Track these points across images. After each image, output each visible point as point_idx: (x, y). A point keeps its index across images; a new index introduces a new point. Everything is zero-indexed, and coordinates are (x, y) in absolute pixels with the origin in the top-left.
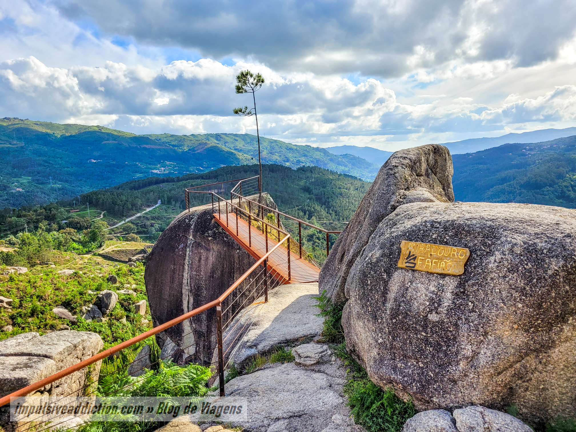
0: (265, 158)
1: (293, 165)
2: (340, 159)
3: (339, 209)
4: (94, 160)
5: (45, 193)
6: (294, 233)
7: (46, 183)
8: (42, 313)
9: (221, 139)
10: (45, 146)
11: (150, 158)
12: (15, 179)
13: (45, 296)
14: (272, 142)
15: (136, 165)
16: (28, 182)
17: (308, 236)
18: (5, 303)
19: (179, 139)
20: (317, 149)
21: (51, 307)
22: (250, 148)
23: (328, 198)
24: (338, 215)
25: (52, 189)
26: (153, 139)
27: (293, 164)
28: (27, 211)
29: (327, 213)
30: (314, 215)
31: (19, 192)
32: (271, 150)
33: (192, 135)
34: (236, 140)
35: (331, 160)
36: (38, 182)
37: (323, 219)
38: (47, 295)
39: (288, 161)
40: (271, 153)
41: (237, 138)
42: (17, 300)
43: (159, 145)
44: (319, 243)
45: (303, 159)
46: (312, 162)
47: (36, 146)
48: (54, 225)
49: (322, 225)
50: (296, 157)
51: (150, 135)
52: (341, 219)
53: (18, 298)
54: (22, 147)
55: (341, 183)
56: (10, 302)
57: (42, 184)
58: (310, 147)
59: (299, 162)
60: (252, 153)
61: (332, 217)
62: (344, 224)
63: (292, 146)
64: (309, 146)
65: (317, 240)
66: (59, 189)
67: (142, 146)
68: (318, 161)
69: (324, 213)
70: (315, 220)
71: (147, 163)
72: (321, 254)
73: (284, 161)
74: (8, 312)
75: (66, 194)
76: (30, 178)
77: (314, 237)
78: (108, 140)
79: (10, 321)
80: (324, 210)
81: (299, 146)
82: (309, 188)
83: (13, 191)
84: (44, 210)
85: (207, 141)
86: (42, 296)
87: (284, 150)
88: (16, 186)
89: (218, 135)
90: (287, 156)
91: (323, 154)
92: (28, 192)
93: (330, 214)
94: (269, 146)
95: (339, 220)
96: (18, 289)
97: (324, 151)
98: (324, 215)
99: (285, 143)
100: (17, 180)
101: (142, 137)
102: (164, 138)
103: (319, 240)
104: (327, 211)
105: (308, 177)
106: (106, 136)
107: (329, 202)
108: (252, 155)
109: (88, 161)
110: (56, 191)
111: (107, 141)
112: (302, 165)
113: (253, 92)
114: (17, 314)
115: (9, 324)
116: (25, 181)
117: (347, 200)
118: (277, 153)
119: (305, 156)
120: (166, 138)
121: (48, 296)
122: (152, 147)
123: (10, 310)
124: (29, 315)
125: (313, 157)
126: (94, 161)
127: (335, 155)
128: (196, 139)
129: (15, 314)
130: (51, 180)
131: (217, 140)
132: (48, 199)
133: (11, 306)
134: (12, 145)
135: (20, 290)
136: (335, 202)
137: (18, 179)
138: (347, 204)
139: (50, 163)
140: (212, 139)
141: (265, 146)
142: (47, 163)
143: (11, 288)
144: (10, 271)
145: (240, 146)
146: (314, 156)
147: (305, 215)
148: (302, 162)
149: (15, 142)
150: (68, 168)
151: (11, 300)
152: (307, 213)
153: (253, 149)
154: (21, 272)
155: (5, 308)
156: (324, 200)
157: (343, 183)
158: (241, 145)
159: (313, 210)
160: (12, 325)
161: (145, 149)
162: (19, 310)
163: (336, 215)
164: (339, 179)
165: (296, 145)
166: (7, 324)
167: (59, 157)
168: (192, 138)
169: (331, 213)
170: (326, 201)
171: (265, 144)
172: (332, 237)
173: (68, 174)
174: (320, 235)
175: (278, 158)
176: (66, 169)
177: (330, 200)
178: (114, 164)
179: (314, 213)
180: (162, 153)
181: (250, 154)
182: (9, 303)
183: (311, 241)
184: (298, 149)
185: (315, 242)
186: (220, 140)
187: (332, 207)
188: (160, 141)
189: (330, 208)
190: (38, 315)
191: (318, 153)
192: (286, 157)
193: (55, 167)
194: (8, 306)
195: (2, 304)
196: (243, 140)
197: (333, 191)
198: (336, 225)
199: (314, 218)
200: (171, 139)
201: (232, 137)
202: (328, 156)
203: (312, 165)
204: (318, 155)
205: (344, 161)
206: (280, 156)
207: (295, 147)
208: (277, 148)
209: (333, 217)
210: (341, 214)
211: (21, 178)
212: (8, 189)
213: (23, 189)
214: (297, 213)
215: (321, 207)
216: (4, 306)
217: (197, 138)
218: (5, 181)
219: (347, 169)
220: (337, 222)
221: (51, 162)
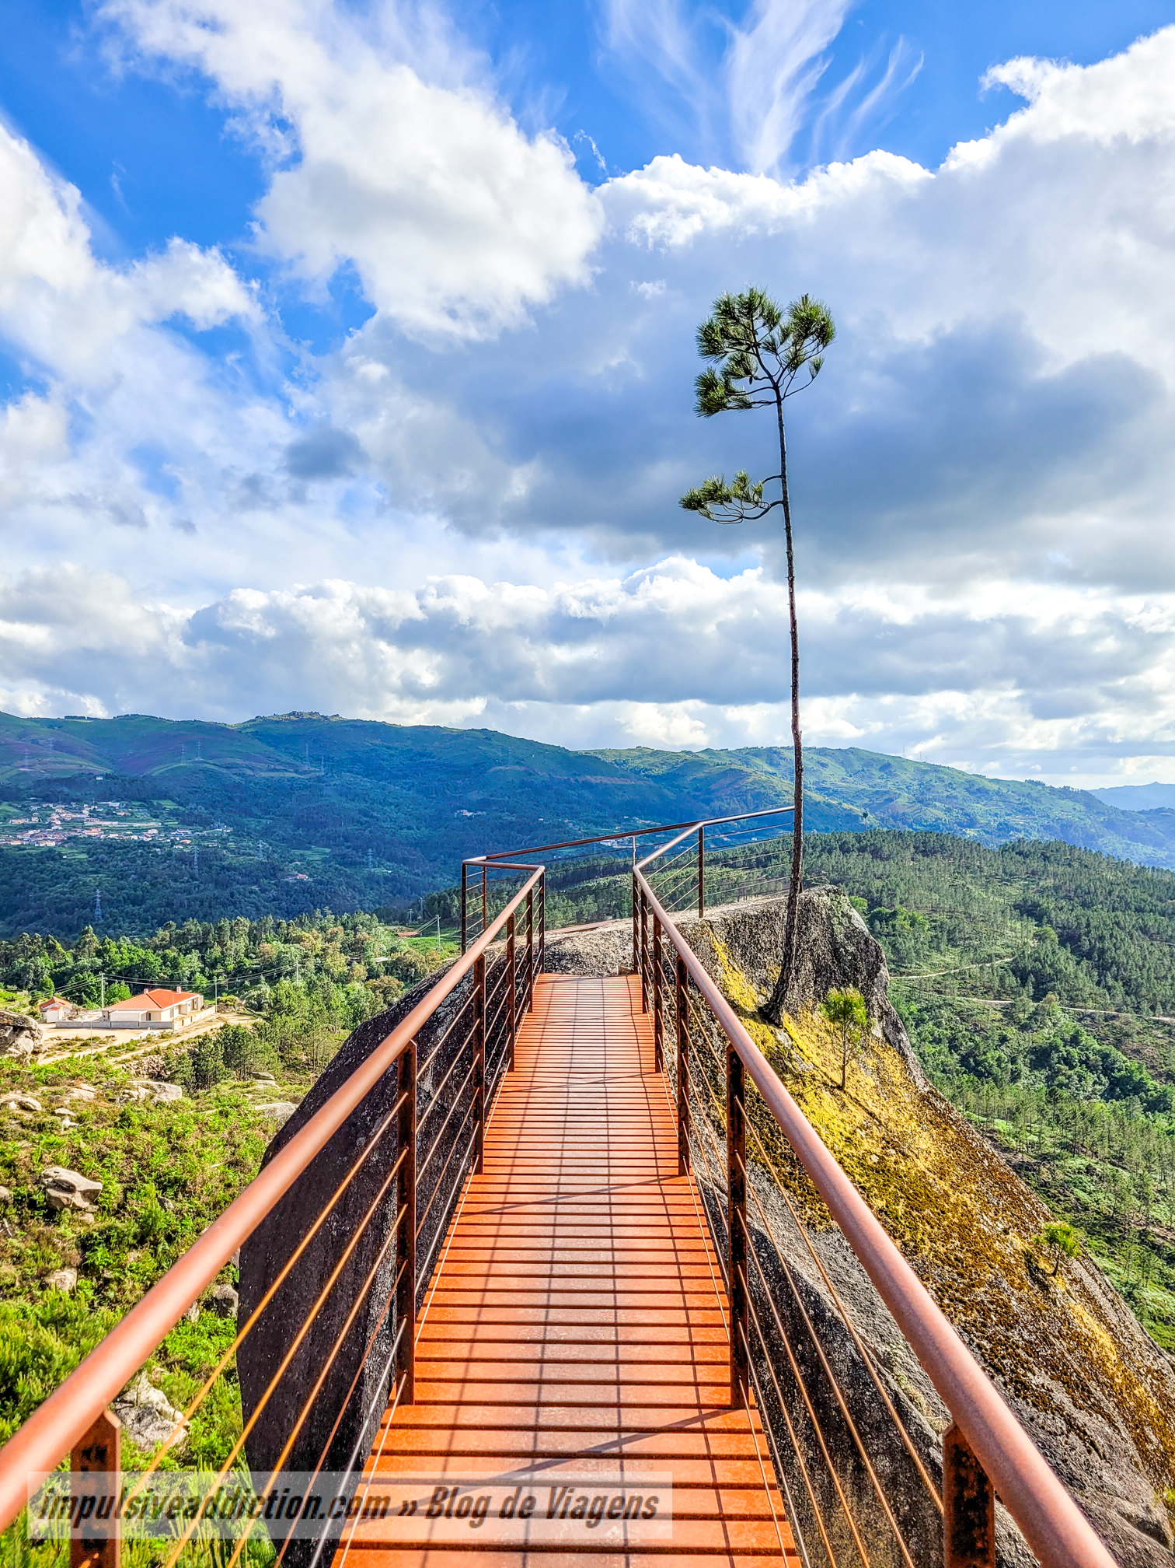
0: (904, 814)
1: (986, 836)
2: (1138, 823)
3: (1136, 974)
4: (469, 811)
5: (354, 888)
6: (987, 1038)
7: (360, 863)
8: (170, 1239)
9: (783, 762)
10: (366, 776)
11: (596, 808)
12: (298, 852)
13: (194, 1182)
14: (926, 772)
15: (560, 826)
16: (324, 861)
17: (1033, 1051)
18: (78, 1194)
19: (671, 761)
20: (1065, 793)
21: (199, 1220)
22: (861, 787)
23: (1101, 938)
24: (1136, 994)
25: (372, 880)
26: (609, 761)
27: (987, 832)
28: (306, 928)
29: (1098, 984)
30: (1053, 989)
31: (301, 881)
32: (923, 793)
33: (707, 751)
34: (824, 765)
35: (1110, 825)
36: (344, 860)
37: (1084, 1001)
38: (199, 1180)
39: (972, 824)
40: (921, 802)
41: (825, 760)
42: (117, 1188)
43: (623, 776)
44: (1069, 1077)
45: (1018, 820)
46: (1047, 828)
47: (348, 777)
48: (358, 966)
49: (1080, 1020)
50: (996, 815)
51: (602, 752)
52: (1145, 1005)
53: (120, 1182)
54: (319, 779)
55: (1145, 896)
56: (95, 1192)
57: (353, 864)
58: (1040, 788)
59: (1005, 828)
60: (866, 801)
61: (1113, 997)
62: (1157, 1022)
63: (986, 782)
64: (1038, 783)
65: (1064, 1067)
66: (386, 879)
67: (581, 779)
68: (1066, 826)
69: (1086, 983)
70: (1056, 1004)
71: (588, 822)
72: (1078, 1113)
73: (960, 824)
74: (82, 1223)
75: (400, 892)
76: (328, 850)
77: (1055, 1056)
78: (504, 762)
79: (75, 1255)
80: (1088, 974)
81: (1007, 784)
82: (1036, 905)
83: (290, 880)
84: (341, 928)
85: (744, 768)
86: (185, 1182)
87: (960, 793)
88: (296, 868)
89: (775, 752)
90: (969, 811)
91: (1083, 808)
92: (320, 883)
93: (1109, 989)
94: (916, 783)
95: (1137, 1009)
96: (129, 1151)
97: (1087, 799)
98: (1087, 989)
99: (963, 774)
100: (302, 855)
101: (582, 756)
102: (633, 758)
103: (1072, 1067)
104: (1096, 979)
105: (1033, 873)
106: (500, 754)
107: (1102, 952)
108: (865, 806)
109: (456, 815)
110: (378, 883)
111: (501, 765)
112: (1015, 836)
113: (779, 402)
114: (101, 1233)
115: (70, 1266)
116: (317, 857)
117: (1166, 949)
118: (941, 801)
119: (1025, 811)
120: (640, 758)
121: (204, 1183)
122: (605, 780)
123: (89, 1218)
124: (131, 1240)
125: (1052, 816)
126: (469, 814)
127: (1123, 812)
128: (717, 761)
129: (96, 1234)
130: (370, 858)
131: (771, 764)
132: (360, 901)
133: (96, 1203)
134: (301, 774)
135: (136, 1158)
136: (1126, 953)
137: (302, 852)
138: (1167, 962)
139: (372, 817)
140: (757, 761)
141: (904, 782)
142: (366, 816)
143: (111, 1149)
144: (135, 1093)
145: (832, 779)
146: (1055, 813)
147: (1023, 985)
148: (1017, 830)
149: (306, 768)
150: (409, 828)
151: (98, 1186)
152: (1032, 978)
153: (868, 788)
154: (164, 1098)
155: (76, 1209)
156: (1086, 946)
157: (1151, 895)
158: (836, 780)
159: (1049, 970)
160: (78, 1267)
161: (587, 785)
162: (112, 1221)
163: (1127, 994)
164: (1138, 882)
165: (997, 781)
166: (64, 1265)
167: (391, 804)
168: (705, 757)
169: (1110, 984)
170: (1092, 948)
171: (904, 777)
172: (1114, 1062)
173: (407, 845)
174: (1075, 1052)
175: (941, 815)
176: (405, 831)
177: (1107, 944)
178: (512, 823)
179: (1053, 980)
180: (627, 797)
181: (859, 802)
182: (91, 1196)
183: (1044, 1067)
184: (1004, 790)
185: (1058, 1072)
186: (778, 765)
187: (1114, 968)
188: (625, 767)
189: (1109, 969)
190: (156, 1243)
191: (1068, 804)
192: (967, 814)
193: (382, 827)
194: (85, 1204)
195: (69, 1196)
196: (842, 764)
197: (1116, 916)
198: (1127, 1023)
199: (1053, 997)
200: (652, 760)
201: (811, 755)
202: (1098, 813)
203: (1048, 838)
204: (1065, 810)
205: (1152, 829)
206: (949, 810)
207: (996, 787)
208: (939, 787)
209: (1119, 999)
210: (1144, 991)
211: (309, 849)
212: (279, 875)
213: (310, 876)
214: (997, 979)
215: (1078, 963)
216: (74, 1205)
217: (720, 758)
218: (276, 856)
219: (1162, 854)
220: (1130, 1016)
221: (375, 814)
